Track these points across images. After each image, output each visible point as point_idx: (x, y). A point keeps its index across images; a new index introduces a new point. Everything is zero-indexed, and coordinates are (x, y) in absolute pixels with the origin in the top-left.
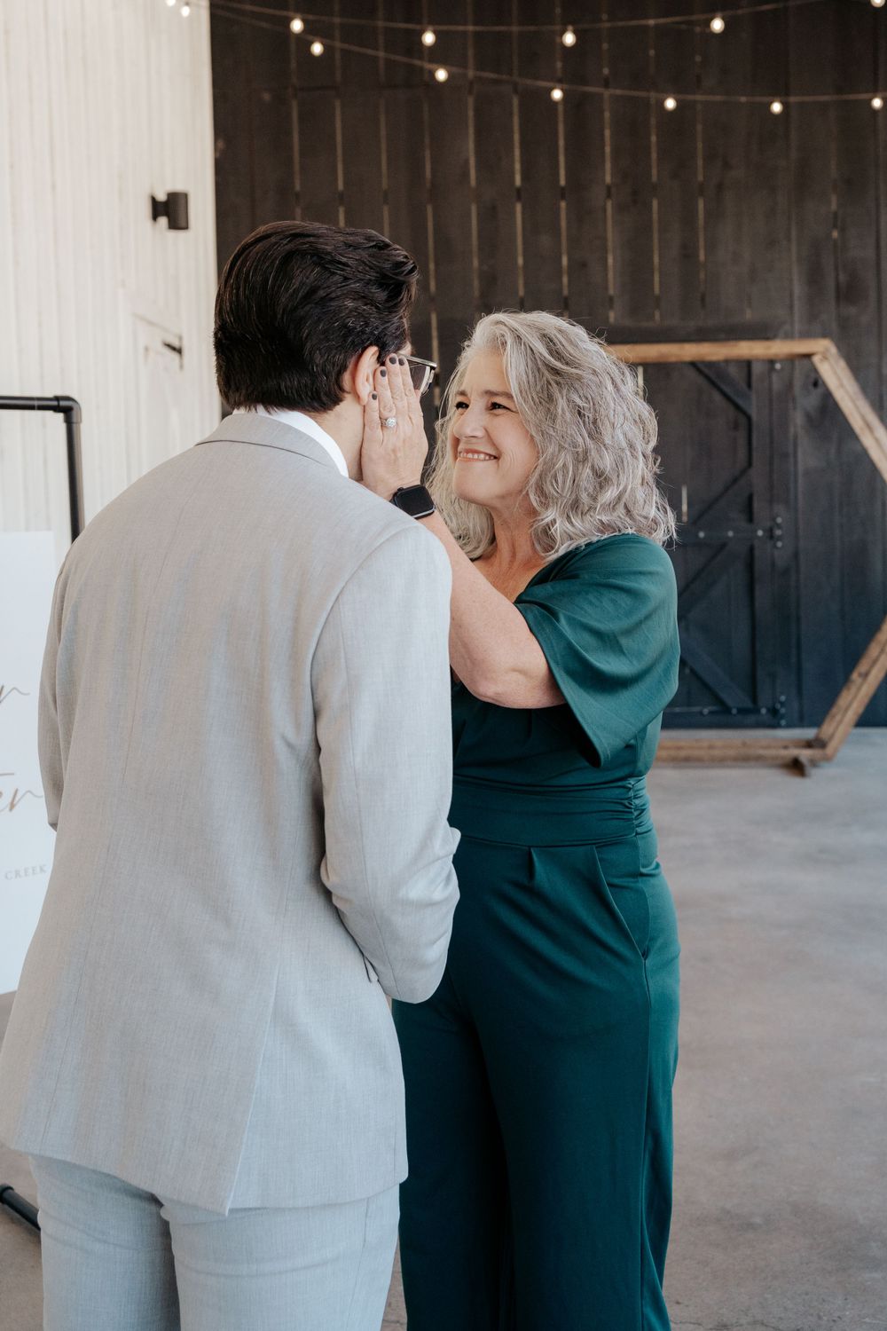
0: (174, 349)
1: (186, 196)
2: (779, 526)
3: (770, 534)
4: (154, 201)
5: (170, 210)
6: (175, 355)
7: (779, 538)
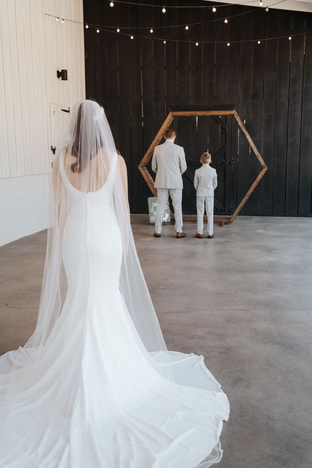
0: (66, 111)
1: (67, 71)
2: (233, 161)
3: (230, 163)
4: (58, 72)
5: (62, 75)
6: (67, 113)
7: (233, 164)
